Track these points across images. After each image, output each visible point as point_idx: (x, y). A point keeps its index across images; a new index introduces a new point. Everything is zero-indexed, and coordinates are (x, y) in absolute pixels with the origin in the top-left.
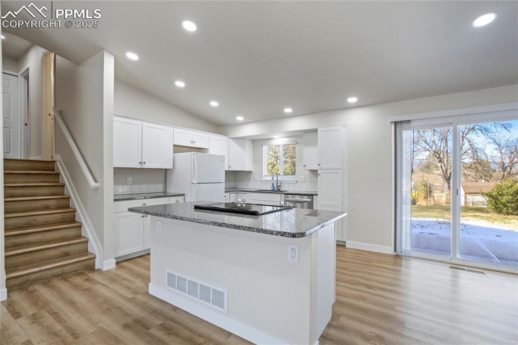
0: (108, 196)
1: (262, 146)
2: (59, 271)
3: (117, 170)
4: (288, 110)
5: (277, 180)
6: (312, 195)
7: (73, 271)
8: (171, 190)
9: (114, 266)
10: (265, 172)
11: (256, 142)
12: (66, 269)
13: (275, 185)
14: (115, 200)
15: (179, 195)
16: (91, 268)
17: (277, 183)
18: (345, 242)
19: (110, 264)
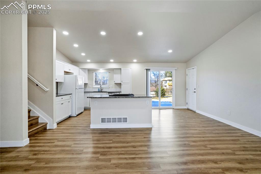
1: (93, 72)
4: (112, 61)
7: (41, 131)
11: (90, 71)
12: (39, 130)
14: (56, 96)
15: (70, 94)
16: (47, 130)
17: (101, 88)
19: (55, 126)
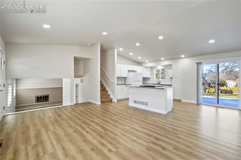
0: (116, 84)
1: (154, 69)
2: (106, 101)
3: (117, 77)
4: (162, 59)
5: (159, 81)
6: (170, 85)
8: (127, 83)
9: (117, 101)
10: (155, 78)
11: (151, 68)
12: (108, 100)
13: (158, 82)
14: (117, 85)
15: (130, 84)
16: (111, 101)
17: (159, 82)
18: (181, 100)
19: (116, 101)
